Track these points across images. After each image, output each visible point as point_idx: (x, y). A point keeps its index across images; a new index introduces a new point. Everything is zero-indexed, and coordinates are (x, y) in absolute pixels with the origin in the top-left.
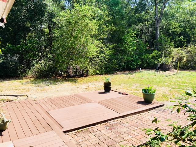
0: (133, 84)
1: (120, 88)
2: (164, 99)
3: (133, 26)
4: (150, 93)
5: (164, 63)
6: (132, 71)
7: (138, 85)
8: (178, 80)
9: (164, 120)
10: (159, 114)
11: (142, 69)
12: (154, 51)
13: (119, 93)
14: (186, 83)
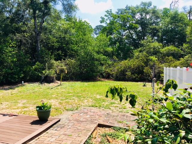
0: (19, 101)
1: (3, 109)
2: (57, 112)
3: (11, 35)
4: (47, 109)
5: (48, 75)
6: (12, 85)
7: (25, 101)
8: (63, 90)
9: (65, 137)
10: (59, 132)
11: (24, 83)
12: (36, 63)
13: (4, 115)
14: (71, 93)
